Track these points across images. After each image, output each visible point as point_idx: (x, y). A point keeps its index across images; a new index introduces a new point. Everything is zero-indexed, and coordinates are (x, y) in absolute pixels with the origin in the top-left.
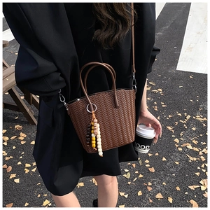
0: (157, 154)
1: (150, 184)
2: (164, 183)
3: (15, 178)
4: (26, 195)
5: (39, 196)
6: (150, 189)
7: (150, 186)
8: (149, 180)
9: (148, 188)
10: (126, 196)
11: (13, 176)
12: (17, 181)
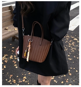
0: (74, 69)
1: (68, 79)
2: (74, 81)
3: (16, 66)
4: (18, 73)
5: (23, 74)
6: (67, 81)
7: (68, 80)
8: (68, 78)
9: (66, 81)
10: (56, 82)
11: (16, 65)
12: (17, 67)
